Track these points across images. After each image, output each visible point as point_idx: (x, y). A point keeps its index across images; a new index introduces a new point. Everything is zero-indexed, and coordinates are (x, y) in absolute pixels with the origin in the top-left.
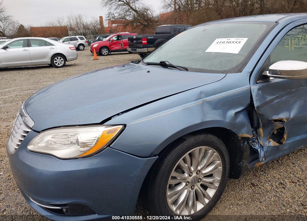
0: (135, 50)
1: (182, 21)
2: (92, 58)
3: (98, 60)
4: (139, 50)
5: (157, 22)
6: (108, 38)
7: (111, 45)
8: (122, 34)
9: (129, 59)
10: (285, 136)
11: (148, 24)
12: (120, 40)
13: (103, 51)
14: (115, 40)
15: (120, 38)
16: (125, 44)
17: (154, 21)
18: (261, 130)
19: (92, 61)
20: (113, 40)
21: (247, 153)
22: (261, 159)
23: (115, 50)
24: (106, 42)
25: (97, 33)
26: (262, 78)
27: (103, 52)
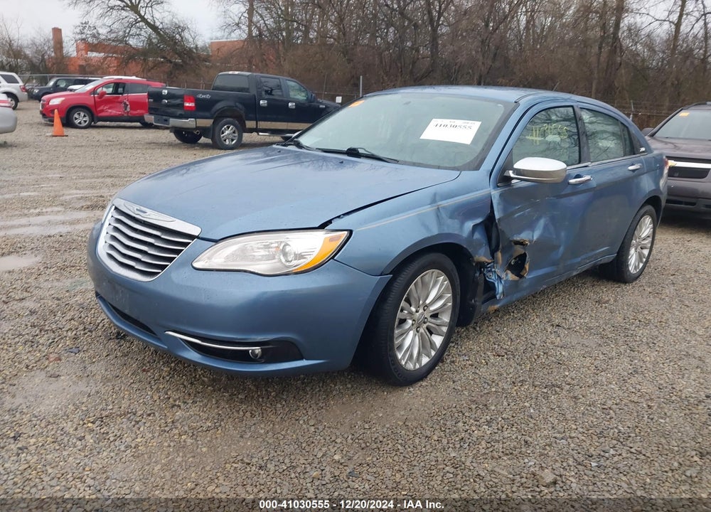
0: (166, 120)
1: (267, 65)
2: (49, 131)
3: (66, 138)
4: (174, 122)
5: (206, 59)
6: (90, 87)
7: (97, 104)
8: (127, 80)
9: (147, 141)
10: (527, 266)
11: (183, 61)
12: (121, 94)
13: (76, 116)
14: (108, 94)
15: (120, 90)
16: (135, 104)
17: (199, 57)
18: (499, 255)
19: (50, 139)
20: (104, 93)
21: (481, 288)
22: (498, 296)
23: (107, 117)
24: (86, 97)
25: (47, 70)
26: (504, 180)
27: (76, 119)
